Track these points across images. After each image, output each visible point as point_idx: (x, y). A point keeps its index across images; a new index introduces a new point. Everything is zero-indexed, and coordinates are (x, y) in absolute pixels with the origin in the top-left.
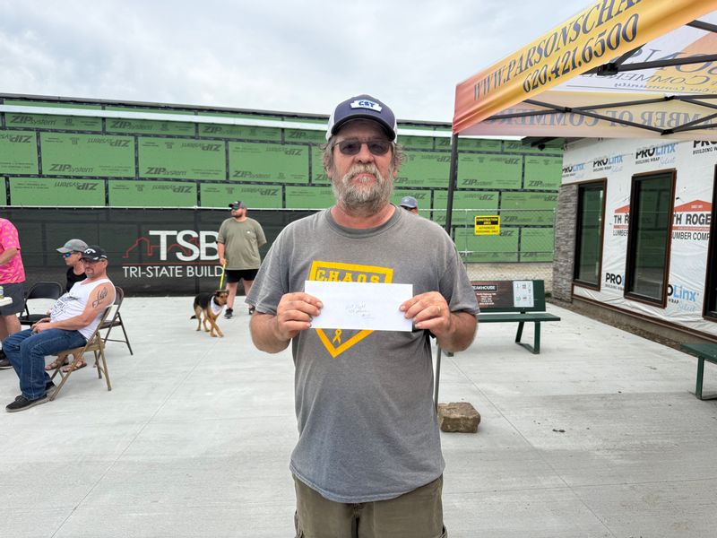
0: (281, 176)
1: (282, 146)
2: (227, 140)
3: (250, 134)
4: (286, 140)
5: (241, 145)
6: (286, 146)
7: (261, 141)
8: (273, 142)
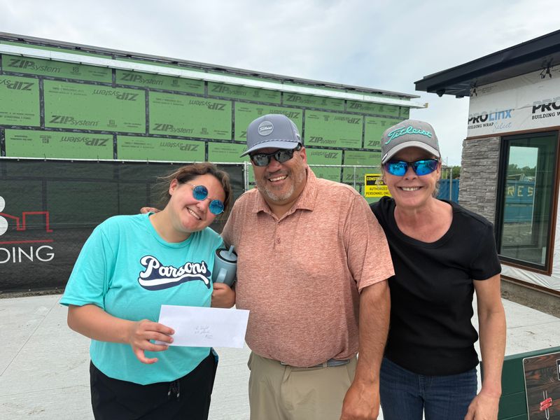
0: (112, 123)
1: (113, 90)
2: (41, 78)
3: (72, 73)
4: (118, 82)
5: (59, 84)
6: (117, 89)
7: (87, 82)
8: (102, 84)
